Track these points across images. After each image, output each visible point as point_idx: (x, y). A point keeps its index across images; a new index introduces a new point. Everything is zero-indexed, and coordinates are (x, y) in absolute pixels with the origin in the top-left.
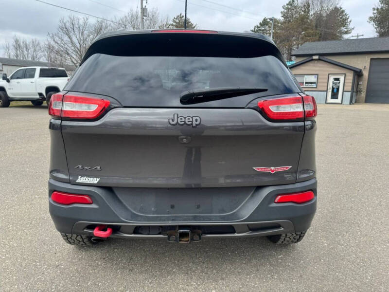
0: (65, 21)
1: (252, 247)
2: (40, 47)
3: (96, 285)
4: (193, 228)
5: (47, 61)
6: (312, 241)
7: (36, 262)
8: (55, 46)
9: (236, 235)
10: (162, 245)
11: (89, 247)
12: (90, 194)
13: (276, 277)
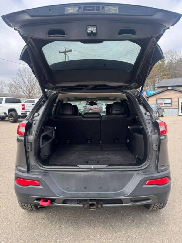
0: (20, 70)
1: (134, 212)
2: (5, 85)
3: (39, 235)
4: (98, 201)
5: (9, 93)
6: (172, 208)
7: (3, 221)
8: (14, 84)
9: (123, 205)
10: (78, 210)
11: (34, 211)
12: (38, 180)
13: (149, 232)
